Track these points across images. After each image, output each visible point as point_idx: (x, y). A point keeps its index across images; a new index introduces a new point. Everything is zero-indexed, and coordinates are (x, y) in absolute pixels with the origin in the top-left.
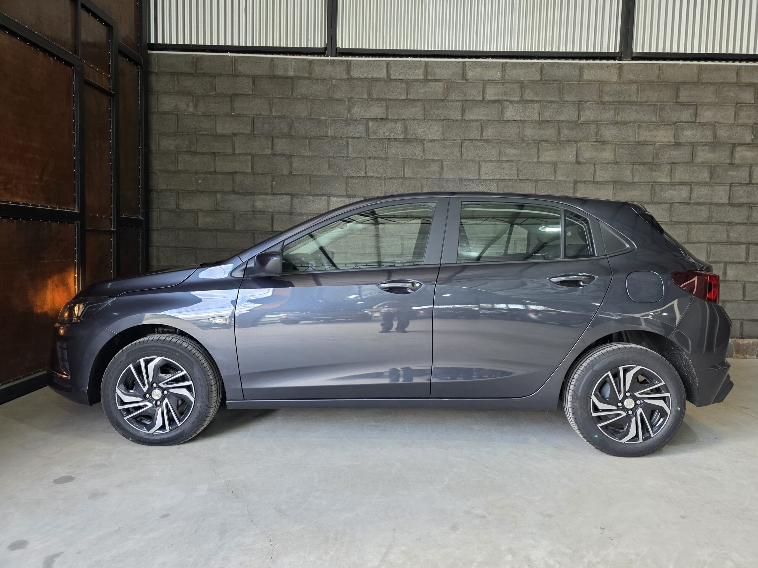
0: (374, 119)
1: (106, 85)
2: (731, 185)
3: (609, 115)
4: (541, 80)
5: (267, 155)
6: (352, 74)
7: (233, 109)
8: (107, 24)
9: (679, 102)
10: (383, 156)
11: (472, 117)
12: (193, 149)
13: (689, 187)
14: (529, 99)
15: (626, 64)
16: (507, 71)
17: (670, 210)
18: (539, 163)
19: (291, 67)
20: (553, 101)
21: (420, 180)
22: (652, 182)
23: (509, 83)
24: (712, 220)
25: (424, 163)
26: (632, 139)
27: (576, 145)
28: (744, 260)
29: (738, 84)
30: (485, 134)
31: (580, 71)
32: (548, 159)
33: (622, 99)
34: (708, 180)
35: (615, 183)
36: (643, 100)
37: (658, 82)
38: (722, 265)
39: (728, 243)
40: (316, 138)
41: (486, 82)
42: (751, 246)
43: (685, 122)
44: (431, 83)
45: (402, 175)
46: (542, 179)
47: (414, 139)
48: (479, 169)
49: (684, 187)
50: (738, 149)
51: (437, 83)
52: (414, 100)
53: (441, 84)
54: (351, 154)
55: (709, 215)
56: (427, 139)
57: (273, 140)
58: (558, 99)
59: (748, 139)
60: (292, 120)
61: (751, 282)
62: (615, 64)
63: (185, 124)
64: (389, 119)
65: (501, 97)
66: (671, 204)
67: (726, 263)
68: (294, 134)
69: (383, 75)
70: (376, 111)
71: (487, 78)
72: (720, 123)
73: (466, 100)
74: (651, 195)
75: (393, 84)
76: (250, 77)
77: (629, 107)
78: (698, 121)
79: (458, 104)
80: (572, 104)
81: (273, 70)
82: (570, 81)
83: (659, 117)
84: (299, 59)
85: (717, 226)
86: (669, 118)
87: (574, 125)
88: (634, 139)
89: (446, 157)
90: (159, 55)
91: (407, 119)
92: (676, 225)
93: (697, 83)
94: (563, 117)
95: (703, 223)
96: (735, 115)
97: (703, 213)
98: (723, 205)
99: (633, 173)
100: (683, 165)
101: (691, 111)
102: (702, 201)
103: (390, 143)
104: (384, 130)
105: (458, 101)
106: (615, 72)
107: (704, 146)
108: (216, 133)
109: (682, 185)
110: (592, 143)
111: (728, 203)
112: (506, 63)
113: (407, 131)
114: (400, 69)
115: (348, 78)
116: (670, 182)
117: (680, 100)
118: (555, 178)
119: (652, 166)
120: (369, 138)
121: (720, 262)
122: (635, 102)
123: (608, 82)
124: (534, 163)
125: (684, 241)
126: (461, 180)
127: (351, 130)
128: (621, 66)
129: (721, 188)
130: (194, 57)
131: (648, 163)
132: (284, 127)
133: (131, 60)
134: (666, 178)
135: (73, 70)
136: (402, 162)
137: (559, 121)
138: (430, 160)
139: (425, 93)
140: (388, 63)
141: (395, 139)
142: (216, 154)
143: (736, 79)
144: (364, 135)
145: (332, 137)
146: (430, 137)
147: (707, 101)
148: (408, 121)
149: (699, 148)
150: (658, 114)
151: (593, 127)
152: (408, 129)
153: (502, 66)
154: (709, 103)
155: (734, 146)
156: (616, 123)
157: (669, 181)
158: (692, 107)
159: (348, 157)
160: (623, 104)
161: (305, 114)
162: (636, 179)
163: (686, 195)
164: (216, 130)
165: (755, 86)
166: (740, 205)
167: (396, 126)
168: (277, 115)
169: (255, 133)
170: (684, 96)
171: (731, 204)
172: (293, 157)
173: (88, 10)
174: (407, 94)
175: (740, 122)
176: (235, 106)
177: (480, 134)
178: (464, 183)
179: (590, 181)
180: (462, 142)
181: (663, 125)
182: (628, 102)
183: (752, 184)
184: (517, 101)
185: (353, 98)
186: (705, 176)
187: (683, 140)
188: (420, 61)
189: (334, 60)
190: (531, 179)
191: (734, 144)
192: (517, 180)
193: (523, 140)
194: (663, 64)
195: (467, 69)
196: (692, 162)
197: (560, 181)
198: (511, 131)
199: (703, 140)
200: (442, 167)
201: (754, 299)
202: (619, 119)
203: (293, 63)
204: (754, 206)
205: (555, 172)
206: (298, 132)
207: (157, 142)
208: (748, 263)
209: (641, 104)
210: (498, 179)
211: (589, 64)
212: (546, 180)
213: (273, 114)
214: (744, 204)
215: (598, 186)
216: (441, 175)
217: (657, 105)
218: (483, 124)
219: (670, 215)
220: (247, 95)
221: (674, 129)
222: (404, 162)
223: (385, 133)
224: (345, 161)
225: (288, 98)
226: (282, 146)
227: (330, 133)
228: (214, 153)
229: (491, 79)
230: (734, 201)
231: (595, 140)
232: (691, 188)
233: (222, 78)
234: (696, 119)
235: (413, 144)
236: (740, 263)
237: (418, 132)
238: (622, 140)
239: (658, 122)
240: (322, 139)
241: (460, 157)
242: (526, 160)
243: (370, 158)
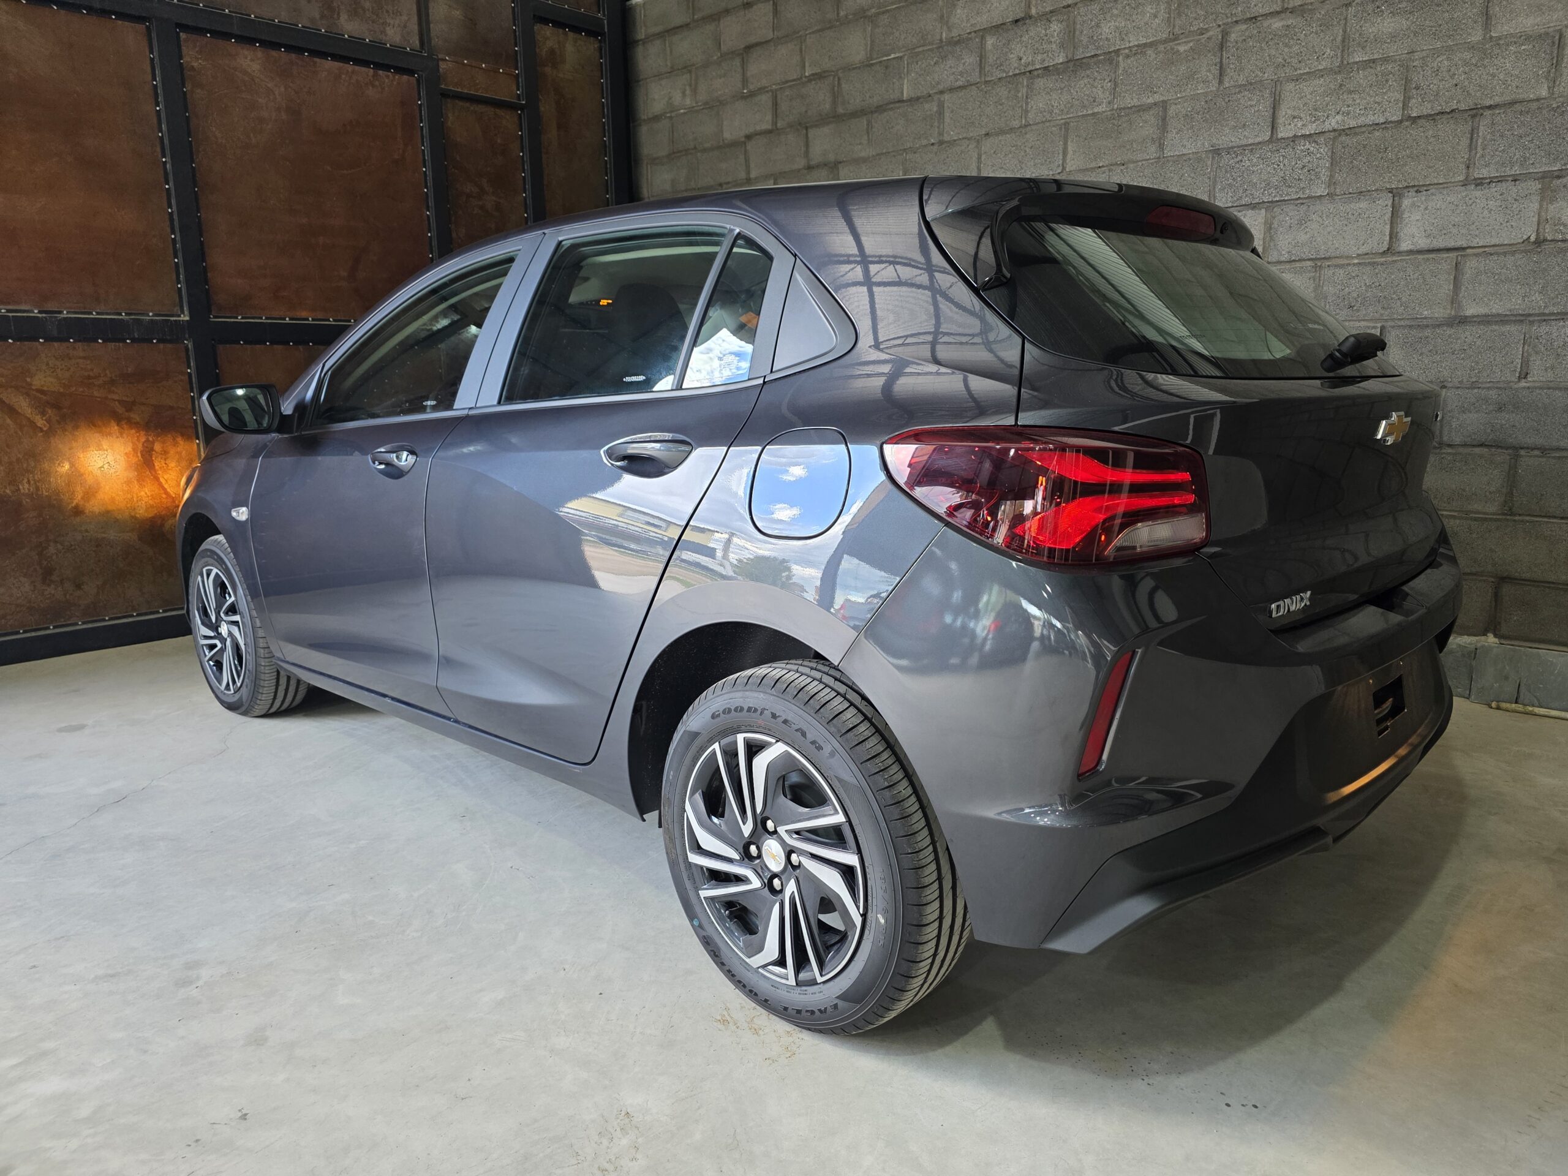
0: (997, 28)
1: (513, 91)
5: (799, 170)
10: (1016, 123)
12: (692, 184)
18: (1489, 44)
21: (1104, 173)
25: (1116, 123)
32: (1526, 24)
40: (880, 109)
45: (1059, 166)
46: (1497, 100)
47: (1093, 56)
48: (1274, 108)
54: (949, 134)
56: (1125, 48)
57: (807, 135)
60: (839, 78)
63: (684, 134)
64: (1030, 17)
68: (842, 111)
70: (1003, 3)
89: (1177, 89)
90: (645, 3)
103: (1032, 83)
104: (1020, 51)
108: (723, 140)
113: (1074, 37)
118: (1552, 88)
120: (986, 82)
124: (1472, 47)
126: (1216, 152)
127: (949, 72)
132: (820, 98)
135: (419, 81)
136: (1061, 129)
138: (1131, 108)
141: (1046, 68)
144: (976, 77)
145: (910, 101)
146: (1136, 39)
148: (1079, 9)
152: (1077, 33)
159: (939, 142)
161: (861, 54)
164: (722, 135)
167: (1048, 31)
168: (813, 74)
169: (779, 125)
172: (840, 165)
176: (748, 74)
178: (1225, 160)
180: (1225, 34)
190: (1452, 111)
192: (1401, 122)
200: (1163, 125)
206: (849, 103)
210: (1334, 130)
212: (1513, 103)
213: (806, 73)
216: (1161, 147)
220: (766, 41)
222: (1067, 130)
223: (1021, 59)
224: (936, 153)
225: (832, 27)
226: (821, 144)
227: (907, 90)
228: (721, 185)
233: (729, 18)
235: (1088, 72)
237: (1101, 34)
240: (892, 109)
241: (1215, 83)
242: (1439, 45)
243: (987, 134)
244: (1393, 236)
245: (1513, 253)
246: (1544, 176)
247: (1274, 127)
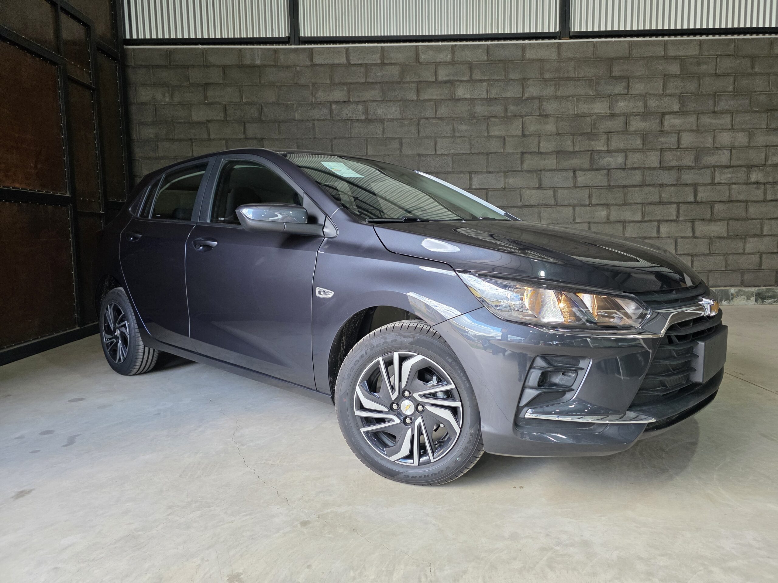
0: (337, 102)
1: (87, 80)
2: (662, 150)
3: (550, 91)
4: (488, 60)
5: (240, 139)
6: (314, 61)
7: (206, 97)
8: (85, 24)
9: (612, 76)
10: (347, 136)
11: (426, 97)
12: (171, 137)
13: (624, 154)
14: (477, 78)
15: (563, 42)
16: (456, 53)
17: (608, 175)
18: (489, 137)
19: (258, 57)
20: (499, 79)
21: (381, 157)
22: (590, 151)
23: (459, 64)
24: (645, 182)
25: (385, 142)
26: (571, 112)
27: (521, 119)
28: (675, 218)
29: (665, 58)
30: (438, 112)
31: (523, 51)
32: (497, 133)
33: (561, 75)
34: (640, 146)
35: (558, 153)
36: (580, 76)
37: (594, 58)
38: (656, 223)
39: (660, 203)
40: (285, 121)
41: (437, 64)
42: (681, 205)
43: (617, 95)
44: (387, 67)
45: (365, 153)
46: (492, 151)
47: (375, 119)
48: (435, 145)
49: (620, 154)
50: (667, 117)
51: (393, 67)
52: (373, 83)
53: (397, 68)
54: (318, 136)
55: (643, 178)
56: (386, 119)
57: (245, 125)
58: (503, 78)
59: (676, 108)
60: (262, 106)
61: (682, 237)
62: (554, 43)
63: (163, 113)
64: (350, 102)
65: (452, 78)
66: (609, 170)
67: (659, 221)
68: (264, 119)
69: (343, 60)
70: (339, 95)
71: (438, 60)
72: (650, 94)
73: (420, 82)
74: (590, 162)
75: (353, 69)
76: (220, 67)
77: (568, 82)
78: (630, 93)
79: (413, 85)
80: (517, 82)
81: (241, 60)
82: (514, 60)
83: (596, 90)
84: (265, 49)
85: (650, 188)
86: (604, 91)
87: (519, 101)
88: (573, 113)
89: (405, 134)
90: (134, 49)
91: (367, 101)
92: (614, 189)
93: (628, 58)
94: (509, 94)
95: (638, 186)
96: (663, 86)
97: (637, 177)
98: (655, 168)
99: (574, 143)
100: (618, 135)
101: (624, 84)
102: (636, 166)
103: (352, 124)
104: (347, 112)
105: (413, 82)
106: (554, 50)
107: (635, 115)
108: (192, 120)
109: (617, 152)
110: (535, 117)
111: (659, 166)
112: (455, 45)
113: (367, 112)
114: (359, 55)
115: (311, 65)
116: (608, 150)
117: (613, 74)
118: (504, 150)
119: (591, 136)
120: (333, 120)
121: (654, 221)
122: (573, 78)
123: (548, 60)
124: (485, 137)
125: (621, 203)
126: (419, 155)
127: (316, 113)
128: (560, 44)
129: (653, 153)
130: (167, 51)
131: (587, 133)
132: (253, 112)
133: (109, 56)
134: (603, 146)
135: (58, 69)
136: (364, 141)
137: (506, 98)
138: (390, 138)
139: (382, 76)
140: (347, 49)
141: (357, 120)
142: (193, 141)
143: (663, 53)
144: (328, 117)
145: (299, 121)
146: (390, 117)
147: (638, 74)
148: (369, 103)
149: (632, 117)
150: (594, 88)
151: (536, 102)
152: (369, 111)
153: (452, 48)
154: (639, 76)
155: (663, 114)
156: (557, 98)
157: (606, 149)
158: (624, 80)
159: (315, 138)
160: (563, 80)
161: (273, 99)
162: (577, 149)
163: (621, 161)
164: (191, 118)
165: (681, 59)
166: (670, 168)
167: (357, 108)
168: (247, 102)
169: (228, 119)
170: (617, 71)
171: (662, 168)
172: (264, 140)
173: (67, 13)
174: (366, 78)
175: (668, 92)
176: (208, 95)
177: (434, 112)
178: (422, 158)
179: (535, 152)
180: (419, 121)
181: (599, 98)
182: (566, 78)
183: (680, 148)
184: (467, 81)
185: (316, 83)
186: (638, 143)
187: (617, 111)
188: (377, 47)
189: (297, 48)
190: (482, 153)
191: (663, 113)
192: (469, 154)
193: (474, 117)
194: (597, 42)
195: (420, 52)
196: (626, 131)
197: (509, 153)
198: (462, 109)
199: (635, 110)
200: (401, 144)
201: (685, 252)
202: (559, 94)
203: (260, 52)
204: (683, 169)
205: (504, 144)
206: (268, 116)
207: (138, 131)
208: (679, 220)
209: (579, 79)
210: (453, 154)
211: (530, 44)
212: (496, 153)
213: (244, 101)
214: (673, 167)
215: (543, 156)
216: (401, 152)
217: (593, 80)
218: (437, 103)
219: (608, 180)
220: (218, 84)
221: (609, 101)
222: (367, 141)
223: (347, 115)
224: (312, 142)
225: (256, 86)
226: (253, 130)
227: (297, 116)
228: (191, 139)
229: (442, 60)
230: (664, 165)
231: (538, 114)
232: (626, 155)
233: (195, 69)
234: (628, 92)
235: (374, 124)
236: (672, 221)
237: (377, 112)
238: (562, 113)
239: (594, 95)
240: (290, 122)
241: (417, 134)
242: (477, 135)
243: (335, 138)
244: (471, 185)
245: (499, 191)
246: (504, 172)
247: (435, 150)
